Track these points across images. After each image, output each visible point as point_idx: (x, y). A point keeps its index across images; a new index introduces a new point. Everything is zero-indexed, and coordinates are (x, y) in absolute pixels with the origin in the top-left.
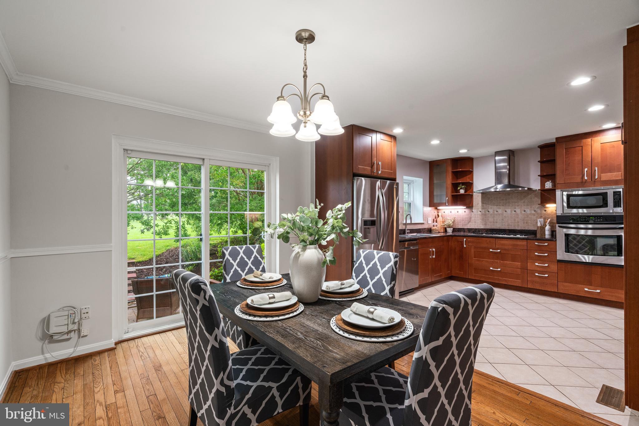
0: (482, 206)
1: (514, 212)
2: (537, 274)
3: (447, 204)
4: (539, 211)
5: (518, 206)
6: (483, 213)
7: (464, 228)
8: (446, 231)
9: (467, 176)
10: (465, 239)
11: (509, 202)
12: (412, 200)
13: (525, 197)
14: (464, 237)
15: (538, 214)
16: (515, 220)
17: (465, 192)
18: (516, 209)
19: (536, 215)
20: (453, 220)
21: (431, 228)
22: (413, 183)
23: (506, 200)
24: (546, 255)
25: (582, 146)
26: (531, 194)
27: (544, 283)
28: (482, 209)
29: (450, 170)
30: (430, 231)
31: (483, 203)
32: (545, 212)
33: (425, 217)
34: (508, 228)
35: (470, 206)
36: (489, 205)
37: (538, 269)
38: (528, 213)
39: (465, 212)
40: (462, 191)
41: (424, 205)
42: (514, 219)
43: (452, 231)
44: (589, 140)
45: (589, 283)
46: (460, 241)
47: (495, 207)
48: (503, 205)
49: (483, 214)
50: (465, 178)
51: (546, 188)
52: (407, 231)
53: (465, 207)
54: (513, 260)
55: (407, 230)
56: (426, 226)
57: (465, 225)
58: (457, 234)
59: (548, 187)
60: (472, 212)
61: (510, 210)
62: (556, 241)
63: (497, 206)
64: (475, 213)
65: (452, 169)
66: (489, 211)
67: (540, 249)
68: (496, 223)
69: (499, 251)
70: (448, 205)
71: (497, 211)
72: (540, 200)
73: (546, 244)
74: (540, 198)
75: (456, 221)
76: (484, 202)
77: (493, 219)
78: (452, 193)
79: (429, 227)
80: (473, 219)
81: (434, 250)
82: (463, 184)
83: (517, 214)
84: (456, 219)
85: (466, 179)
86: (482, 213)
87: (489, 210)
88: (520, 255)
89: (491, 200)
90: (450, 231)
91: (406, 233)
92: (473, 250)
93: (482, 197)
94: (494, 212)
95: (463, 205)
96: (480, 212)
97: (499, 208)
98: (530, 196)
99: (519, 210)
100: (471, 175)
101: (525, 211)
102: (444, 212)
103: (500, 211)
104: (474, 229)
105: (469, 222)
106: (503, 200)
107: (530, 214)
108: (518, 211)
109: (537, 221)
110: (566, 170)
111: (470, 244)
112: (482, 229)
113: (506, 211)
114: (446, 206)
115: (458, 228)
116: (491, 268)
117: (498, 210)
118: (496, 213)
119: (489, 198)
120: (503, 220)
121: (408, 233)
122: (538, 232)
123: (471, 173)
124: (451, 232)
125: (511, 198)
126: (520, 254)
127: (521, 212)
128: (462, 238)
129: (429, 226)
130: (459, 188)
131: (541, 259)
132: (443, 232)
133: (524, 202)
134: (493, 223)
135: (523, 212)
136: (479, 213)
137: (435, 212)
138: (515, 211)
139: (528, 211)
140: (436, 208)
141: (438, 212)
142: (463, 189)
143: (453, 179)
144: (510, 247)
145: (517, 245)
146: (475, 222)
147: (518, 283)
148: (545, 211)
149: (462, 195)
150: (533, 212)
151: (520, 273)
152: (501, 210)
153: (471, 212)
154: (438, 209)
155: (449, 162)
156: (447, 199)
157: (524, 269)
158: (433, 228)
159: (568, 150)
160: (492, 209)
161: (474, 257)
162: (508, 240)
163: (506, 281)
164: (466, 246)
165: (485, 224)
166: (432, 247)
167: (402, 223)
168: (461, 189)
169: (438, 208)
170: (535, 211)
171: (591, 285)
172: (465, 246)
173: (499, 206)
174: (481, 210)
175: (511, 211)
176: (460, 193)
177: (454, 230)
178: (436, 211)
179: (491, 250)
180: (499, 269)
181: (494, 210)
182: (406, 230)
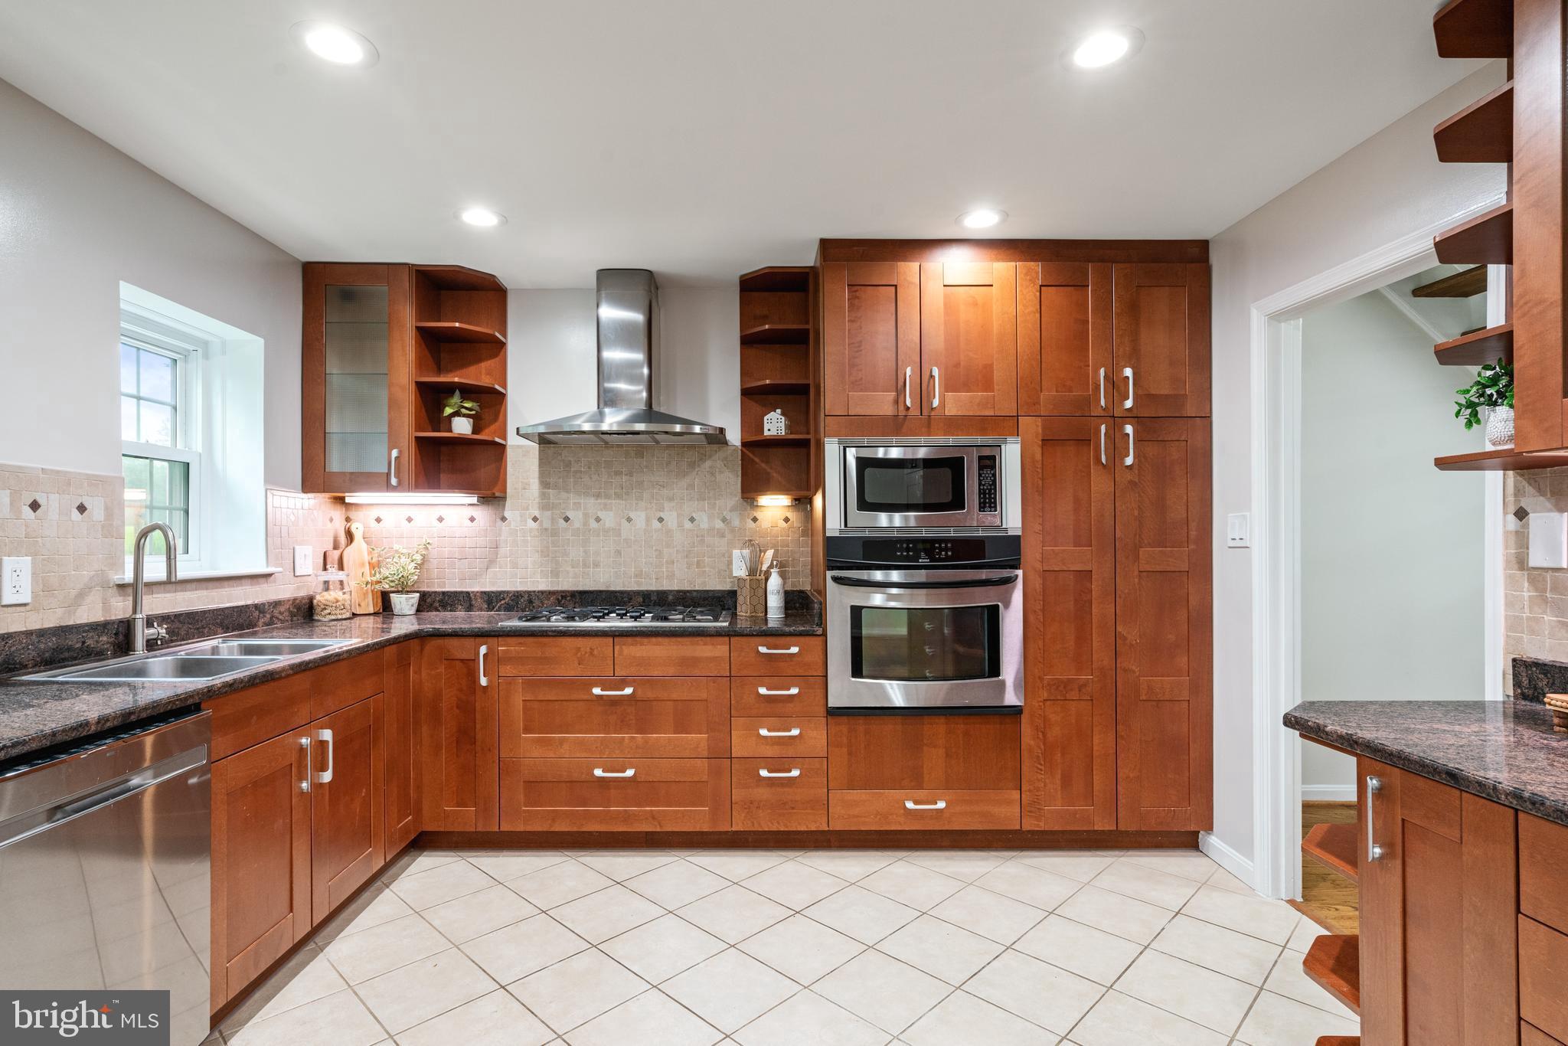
0: (543, 495)
1: (656, 524)
2: (764, 773)
3: (394, 481)
4: (736, 523)
5: (671, 499)
6: (547, 524)
7: (468, 593)
8: (385, 607)
9: (479, 360)
10: (483, 650)
11: (640, 484)
12: (198, 445)
13: (692, 465)
14: (478, 640)
15: (733, 531)
16: (660, 554)
17: (474, 432)
18: (662, 509)
19: (729, 536)
20: (418, 558)
21: (311, 599)
22: (206, 356)
23: (630, 474)
24: (794, 691)
25: (896, 286)
26: (710, 457)
27: (784, 804)
28: (544, 507)
29: (408, 318)
30: (305, 613)
31: (545, 484)
32: (750, 524)
33: (276, 539)
34: (635, 588)
35: (492, 494)
36: (568, 491)
37: (769, 751)
38: (702, 526)
39: (472, 519)
40: (462, 427)
41: (273, 478)
42: (656, 550)
43: (416, 606)
44: (914, 266)
45: (915, 780)
46: (462, 660)
47: (592, 500)
48: (618, 496)
49: (546, 529)
50: (472, 369)
51: (766, 433)
52: (141, 634)
53: (474, 500)
54: (681, 727)
55: (149, 623)
56: (283, 591)
57: (475, 577)
58: (438, 621)
59: (773, 432)
60: (504, 519)
61: (643, 515)
62: (824, 634)
63: (598, 496)
64: (513, 524)
65: (420, 317)
66: (567, 519)
67: (775, 670)
68: (596, 565)
69: (628, 691)
70: (400, 483)
71: (598, 520)
72: (740, 479)
73: (794, 650)
74: (740, 473)
75: (433, 563)
76: (552, 480)
77: (585, 552)
78: (419, 428)
79: (302, 593)
80: (504, 550)
81: (327, 735)
82: (468, 392)
83: (669, 532)
84: (433, 553)
85: (476, 375)
86: (541, 524)
87: (570, 514)
88: (707, 700)
89: (576, 472)
90: (404, 604)
91: (140, 643)
92: (518, 699)
93: (540, 459)
94: (586, 524)
95: (467, 487)
96: (535, 519)
97: (605, 507)
98: (708, 463)
99: (675, 514)
100: (497, 359)
101: (692, 520)
102: (378, 520)
103: (609, 519)
104: (508, 592)
105: (491, 562)
106: (618, 473)
107: (711, 530)
108: (671, 518)
109: (730, 556)
110: (852, 366)
111: (507, 670)
112: (542, 592)
113: (629, 520)
114: (389, 487)
115: (444, 593)
116: (598, 772)
117: (600, 514)
118: (593, 524)
119: (568, 465)
120: (618, 553)
121: (151, 645)
122: (740, 600)
123: (496, 347)
124: (413, 611)
125: (647, 467)
126: (704, 696)
127: (680, 525)
128: (469, 642)
129: (298, 588)
130: (448, 411)
131: (776, 710)
132: (375, 614)
133: (691, 486)
134: (585, 565)
135: (688, 525)
136: (531, 524)
137: (331, 520)
138: (661, 520)
139: (704, 521)
140: (340, 501)
141: (348, 520)
142: (465, 416)
143: (420, 365)
144: (671, 671)
145: (695, 661)
146: (515, 565)
147: (698, 819)
148: (755, 520)
149: (461, 441)
150: (719, 524)
151: (705, 778)
152: (611, 514)
153: (499, 522)
154: (348, 506)
155: (406, 284)
156: (395, 453)
157: (721, 755)
158: (321, 598)
159: (857, 294)
160: (582, 508)
161: (527, 730)
162: (660, 639)
163: (653, 816)
164: (489, 681)
165: (555, 573)
166: (310, 725)
167: (105, 585)
168: (457, 414)
169: (347, 500)
170: (724, 520)
171: (919, 786)
172: (484, 681)
173: (607, 497)
174: (537, 513)
175: (648, 520)
176: (450, 431)
177: (427, 602)
178: (338, 514)
179: (597, 691)
180: (630, 773)
181: (586, 515)
182: (139, 626)
